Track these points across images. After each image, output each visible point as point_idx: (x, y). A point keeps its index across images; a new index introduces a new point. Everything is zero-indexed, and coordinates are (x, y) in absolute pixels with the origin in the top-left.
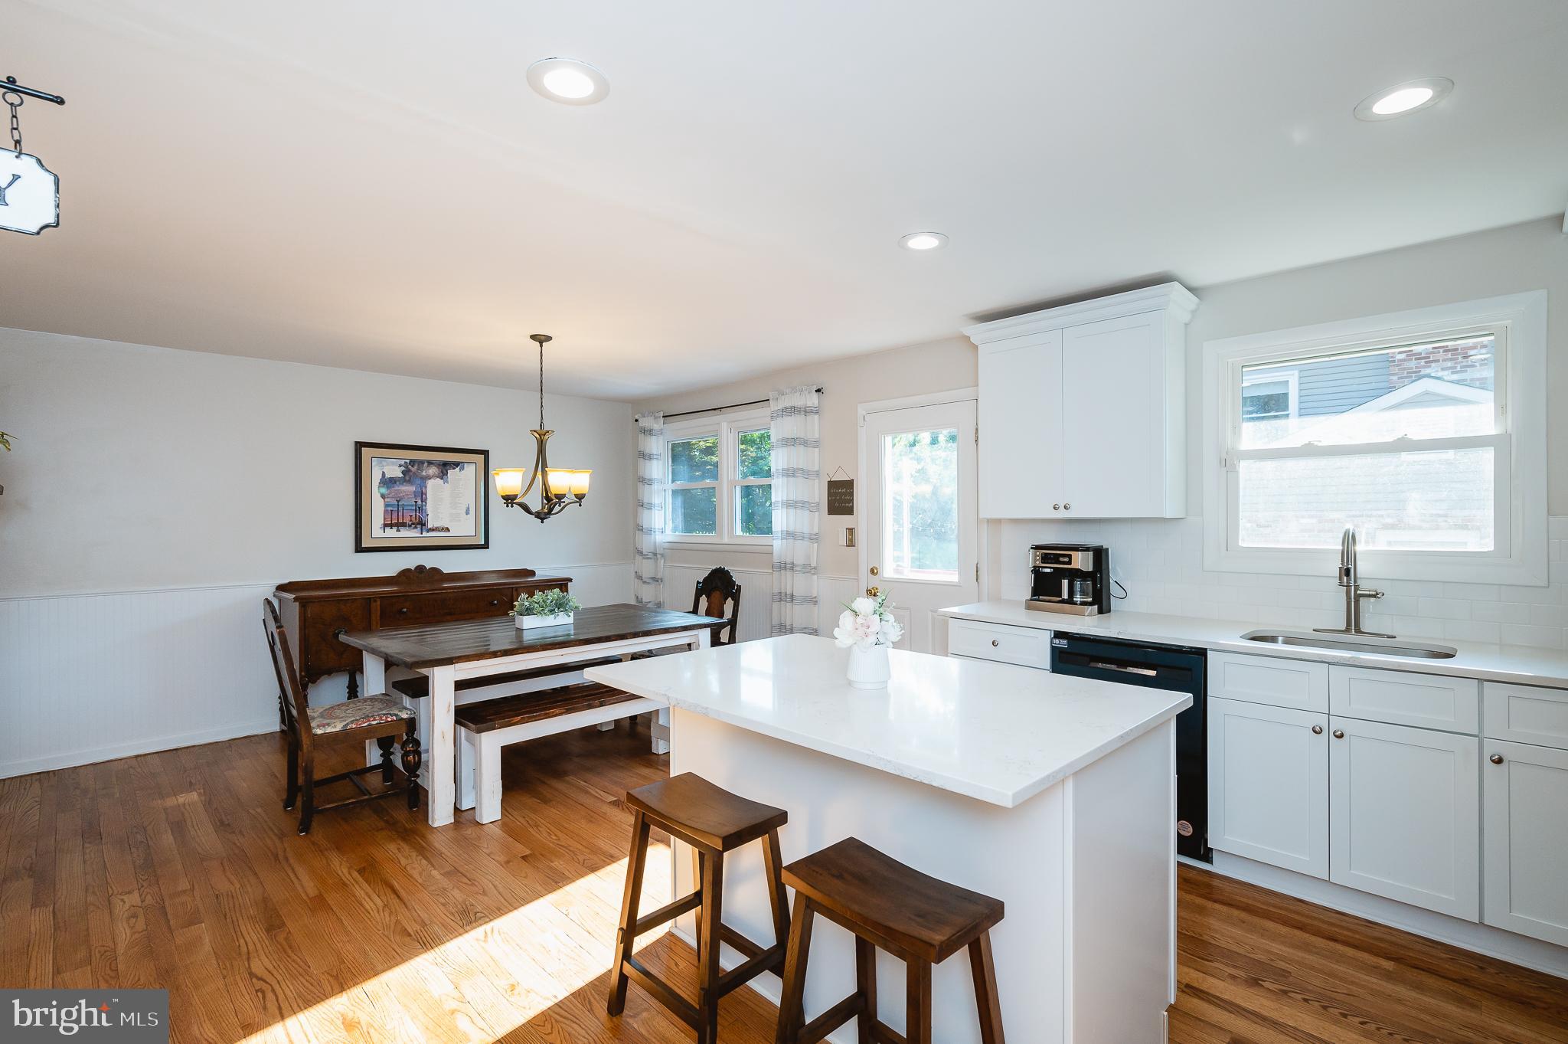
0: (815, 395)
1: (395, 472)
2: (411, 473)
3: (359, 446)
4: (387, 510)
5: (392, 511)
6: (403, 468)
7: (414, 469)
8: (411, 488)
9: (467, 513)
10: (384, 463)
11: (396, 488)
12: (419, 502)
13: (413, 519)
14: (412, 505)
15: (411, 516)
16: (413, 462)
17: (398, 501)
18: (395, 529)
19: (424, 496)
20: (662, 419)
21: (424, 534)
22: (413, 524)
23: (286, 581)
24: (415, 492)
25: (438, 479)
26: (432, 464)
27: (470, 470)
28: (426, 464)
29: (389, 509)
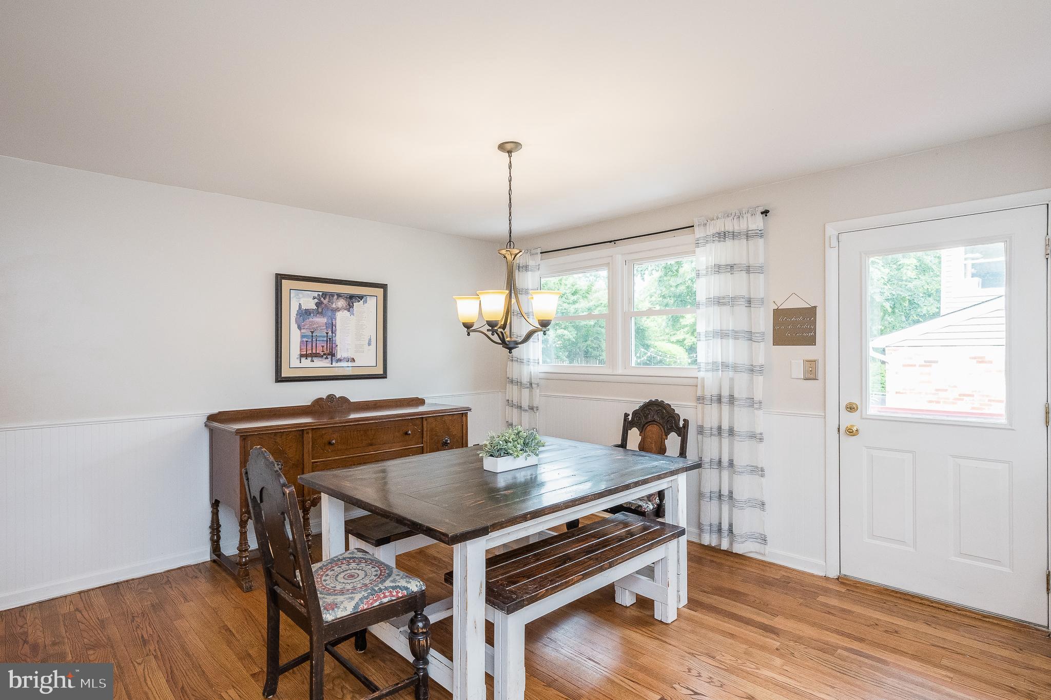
0: (760, 217)
1: (310, 304)
2: (323, 305)
3: (280, 278)
4: (303, 341)
5: (307, 341)
6: (316, 301)
7: (325, 302)
8: (322, 320)
9: (369, 344)
10: (301, 295)
11: (311, 319)
12: (330, 334)
13: (325, 350)
14: (324, 337)
15: (323, 346)
16: (325, 295)
17: (312, 332)
18: (309, 359)
19: (334, 327)
20: (540, 255)
21: (334, 364)
22: (324, 354)
23: (216, 411)
24: (326, 323)
25: (346, 311)
26: (341, 297)
27: (372, 302)
28: (336, 297)
29: (305, 339)
